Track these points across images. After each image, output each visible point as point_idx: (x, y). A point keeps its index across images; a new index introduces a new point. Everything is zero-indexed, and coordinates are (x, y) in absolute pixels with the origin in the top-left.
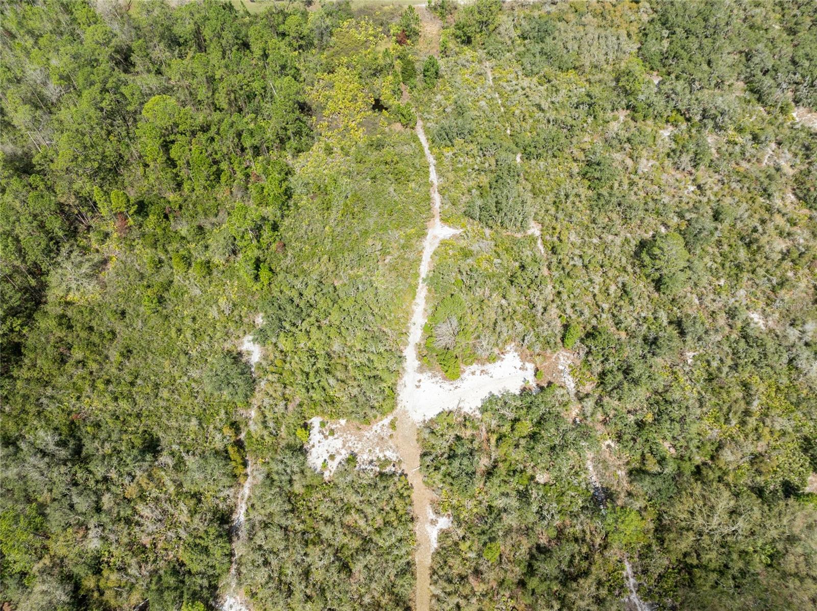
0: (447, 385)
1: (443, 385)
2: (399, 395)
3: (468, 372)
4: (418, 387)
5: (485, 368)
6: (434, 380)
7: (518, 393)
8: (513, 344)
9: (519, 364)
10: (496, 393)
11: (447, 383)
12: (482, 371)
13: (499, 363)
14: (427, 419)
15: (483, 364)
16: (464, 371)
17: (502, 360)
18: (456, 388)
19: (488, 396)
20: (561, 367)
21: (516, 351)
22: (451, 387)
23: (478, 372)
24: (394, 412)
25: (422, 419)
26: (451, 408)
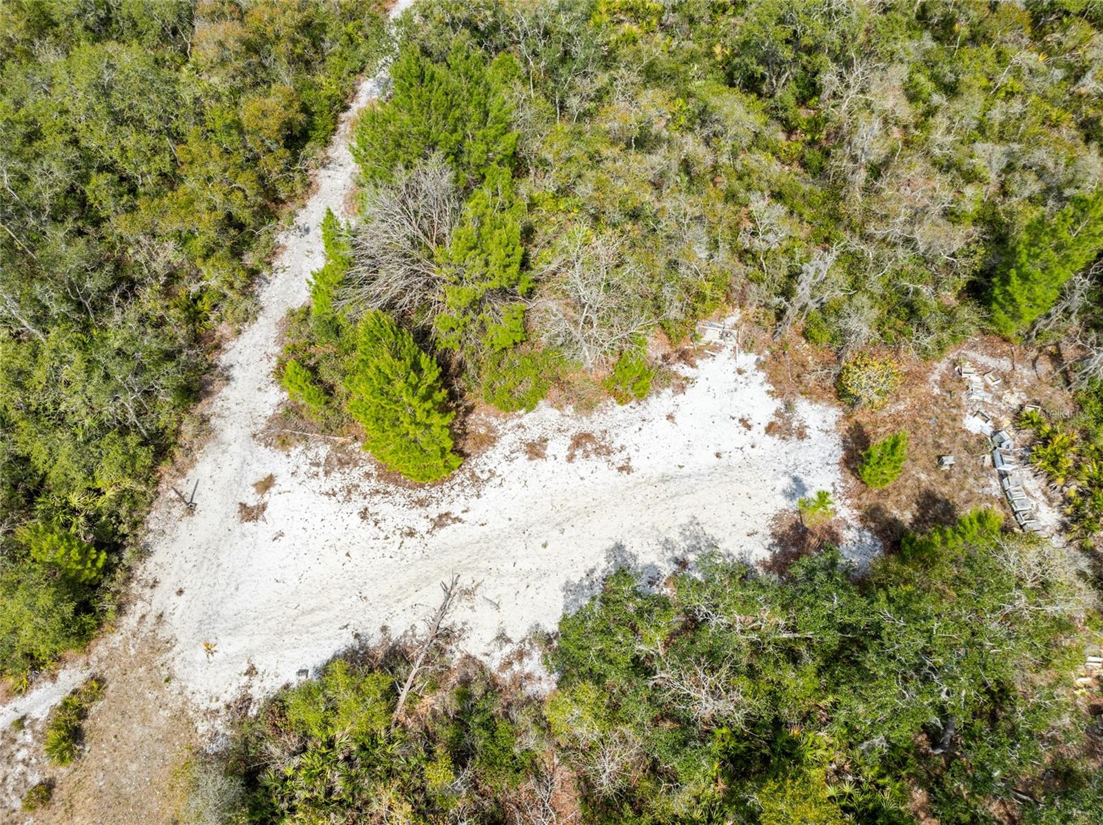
2: (144, 553)
3: (508, 440)
4: (250, 513)
5: (593, 423)
6: (337, 480)
7: (760, 552)
8: (734, 316)
9: (764, 407)
10: (647, 555)
12: (580, 440)
13: (662, 402)
14: (260, 691)
15: (586, 406)
16: (490, 440)
17: (682, 386)
18: (441, 521)
19: (603, 566)
20: (974, 425)
21: (747, 345)
22: (418, 520)
23: (558, 447)
24: (100, 649)
25: (231, 694)
26: (397, 631)
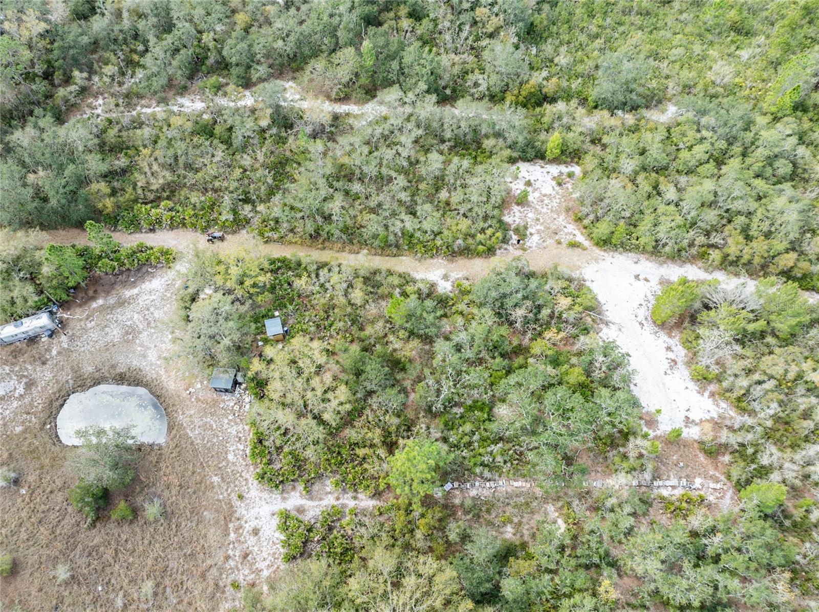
0: (642, 313)
1: (644, 309)
2: (622, 254)
3: (671, 341)
4: (637, 277)
5: (681, 365)
6: (651, 297)
11: (648, 313)
12: (674, 361)
13: (693, 386)
14: (588, 284)
15: (687, 364)
16: (670, 336)
17: (700, 393)
18: (641, 323)
22: (641, 318)
23: (671, 355)
24: (594, 248)
25: (586, 278)
